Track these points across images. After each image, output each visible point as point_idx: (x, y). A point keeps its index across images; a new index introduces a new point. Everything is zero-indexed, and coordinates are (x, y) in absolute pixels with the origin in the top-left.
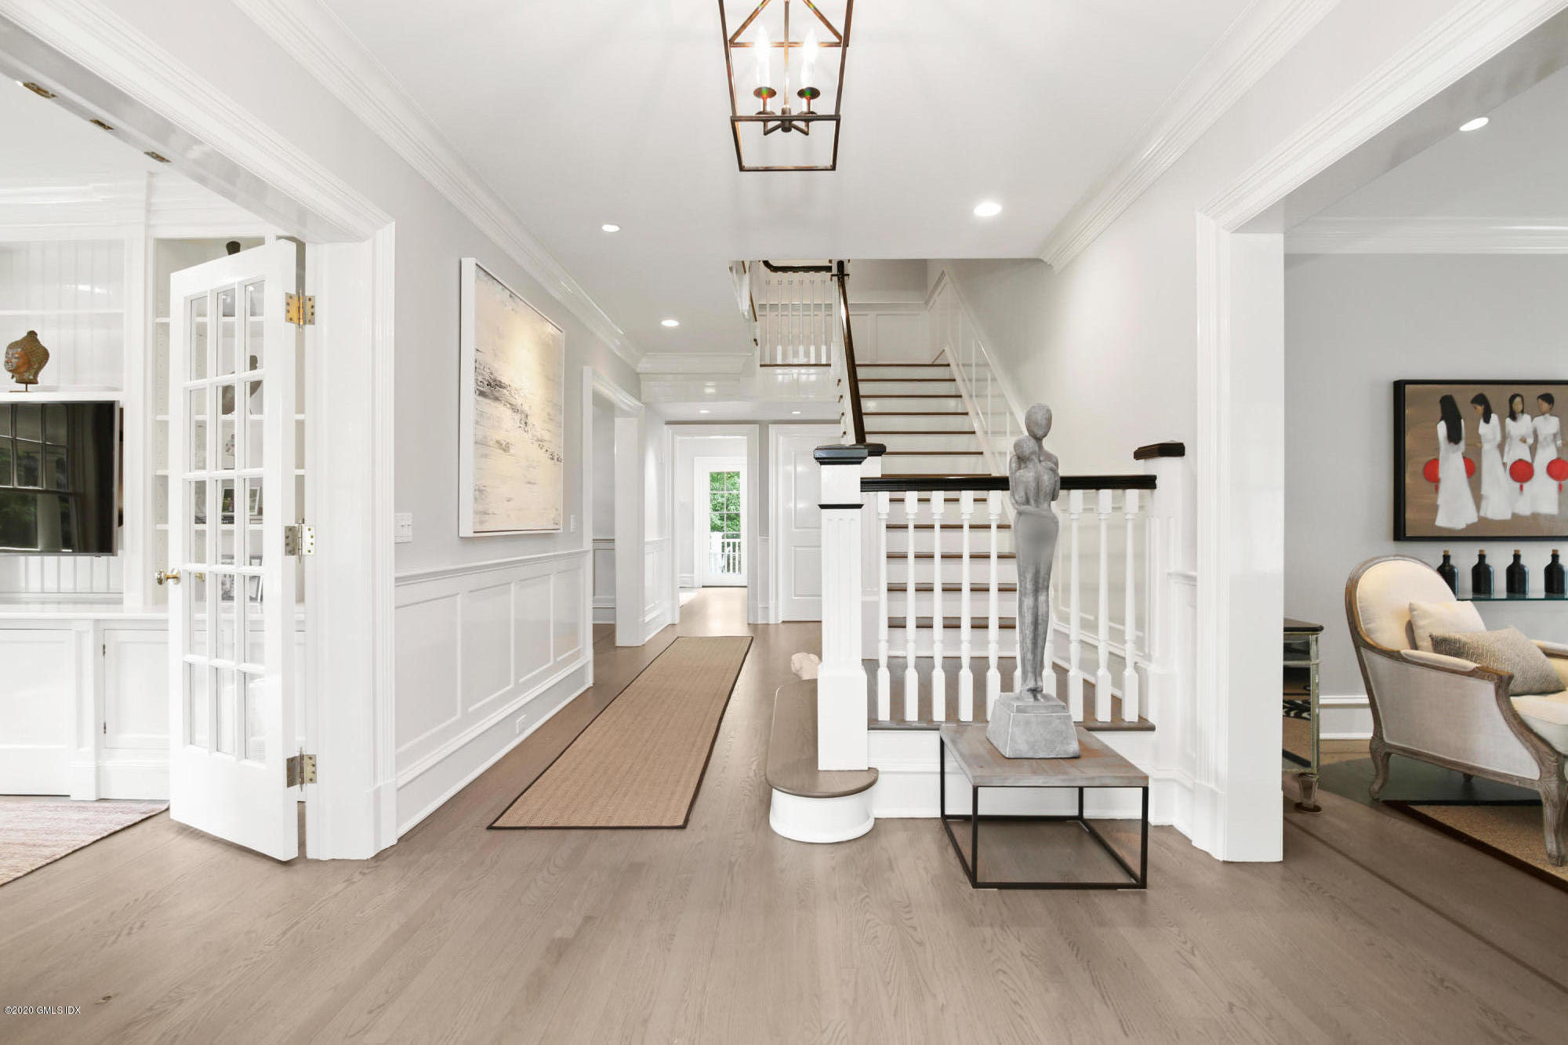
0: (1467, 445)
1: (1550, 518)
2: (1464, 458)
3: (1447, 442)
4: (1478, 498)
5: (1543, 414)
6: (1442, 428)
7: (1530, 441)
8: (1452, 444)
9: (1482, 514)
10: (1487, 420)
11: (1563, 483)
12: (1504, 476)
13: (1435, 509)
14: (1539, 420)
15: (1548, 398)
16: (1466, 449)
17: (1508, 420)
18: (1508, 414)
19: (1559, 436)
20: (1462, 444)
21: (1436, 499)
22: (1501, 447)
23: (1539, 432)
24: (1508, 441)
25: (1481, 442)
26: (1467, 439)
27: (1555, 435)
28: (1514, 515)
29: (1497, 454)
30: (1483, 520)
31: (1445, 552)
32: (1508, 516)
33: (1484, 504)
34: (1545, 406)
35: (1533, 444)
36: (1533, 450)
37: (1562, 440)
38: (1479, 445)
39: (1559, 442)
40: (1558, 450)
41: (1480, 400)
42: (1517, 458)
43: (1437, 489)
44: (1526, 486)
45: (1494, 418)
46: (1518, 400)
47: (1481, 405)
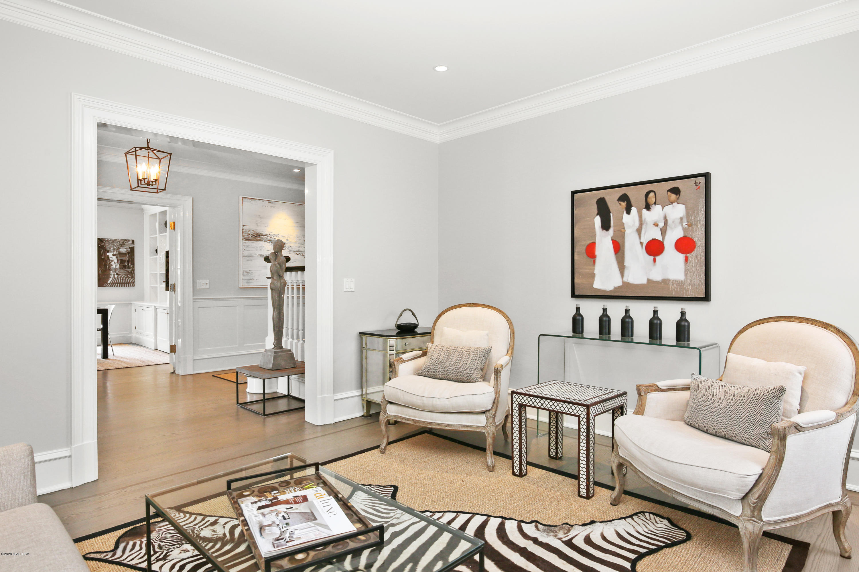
0: (615, 231)
1: (679, 283)
2: (612, 240)
3: (601, 229)
4: (622, 268)
5: (672, 203)
6: (598, 220)
7: (661, 225)
8: (604, 231)
9: (625, 279)
10: (628, 212)
11: (688, 255)
12: (642, 252)
13: (593, 276)
14: (668, 209)
15: (676, 191)
16: (614, 234)
17: (644, 211)
18: (644, 207)
19: (685, 220)
20: (611, 230)
21: (594, 269)
22: (639, 231)
23: (667, 218)
24: (644, 226)
25: (624, 229)
26: (614, 226)
27: (681, 219)
28: (649, 280)
29: (636, 235)
30: (626, 285)
31: (604, 306)
32: (644, 281)
33: (626, 272)
34: (673, 196)
35: (663, 227)
36: (663, 231)
37: (688, 222)
38: (623, 230)
39: (685, 224)
40: (684, 230)
41: (624, 198)
42: (651, 239)
43: (594, 262)
44: (658, 258)
45: (634, 210)
46: (652, 194)
47: (624, 202)
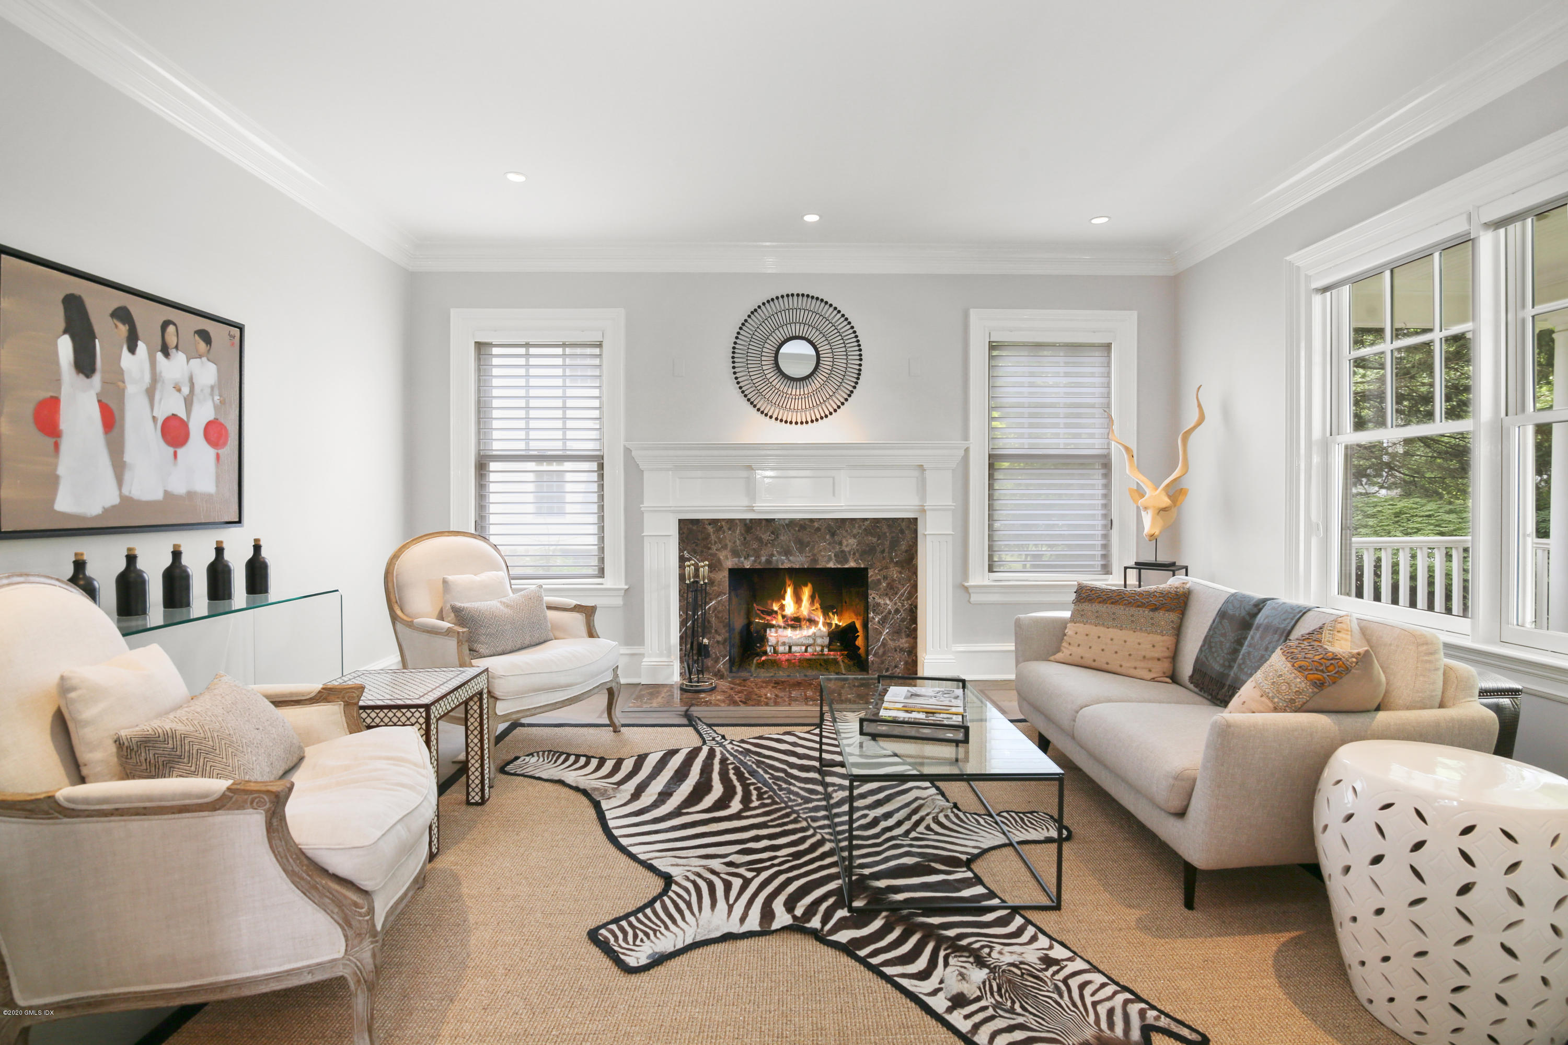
0: (104, 382)
1: (208, 497)
2: (99, 401)
3: (73, 370)
4: (119, 467)
5: (200, 357)
6: (65, 347)
7: (186, 390)
8: (81, 376)
9: (125, 491)
10: (132, 349)
11: (220, 451)
12: (153, 436)
13: (53, 481)
14: (195, 362)
15: (205, 336)
16: (103, 388)
17: (160, 355)
18: (160, 348)
19: (216, 392)
20: (97, 378)
21: (56, 466)
22: (150, 393)
23: (194, 381)
24: (159, 386)
25: (124, 382)
26: (103, 372)
27: (212, 388)
28: (166, 493)
29: (145, 401)
30: (126, 501)
31: (76, 554)
32: (158, 496)
33: (127, 476)
34: (202, 345)
35: (188, 395)
36: (189, 402)
37: (220, 396)
38: (120, 384)
39: (217, 398)
40: (216, 408)
41: (122, 315)
42: (169, 413)
43: (57, 446)
44: (180, 451)
45: (141, 346)
46: (171, 329)
47: (124, 324)
